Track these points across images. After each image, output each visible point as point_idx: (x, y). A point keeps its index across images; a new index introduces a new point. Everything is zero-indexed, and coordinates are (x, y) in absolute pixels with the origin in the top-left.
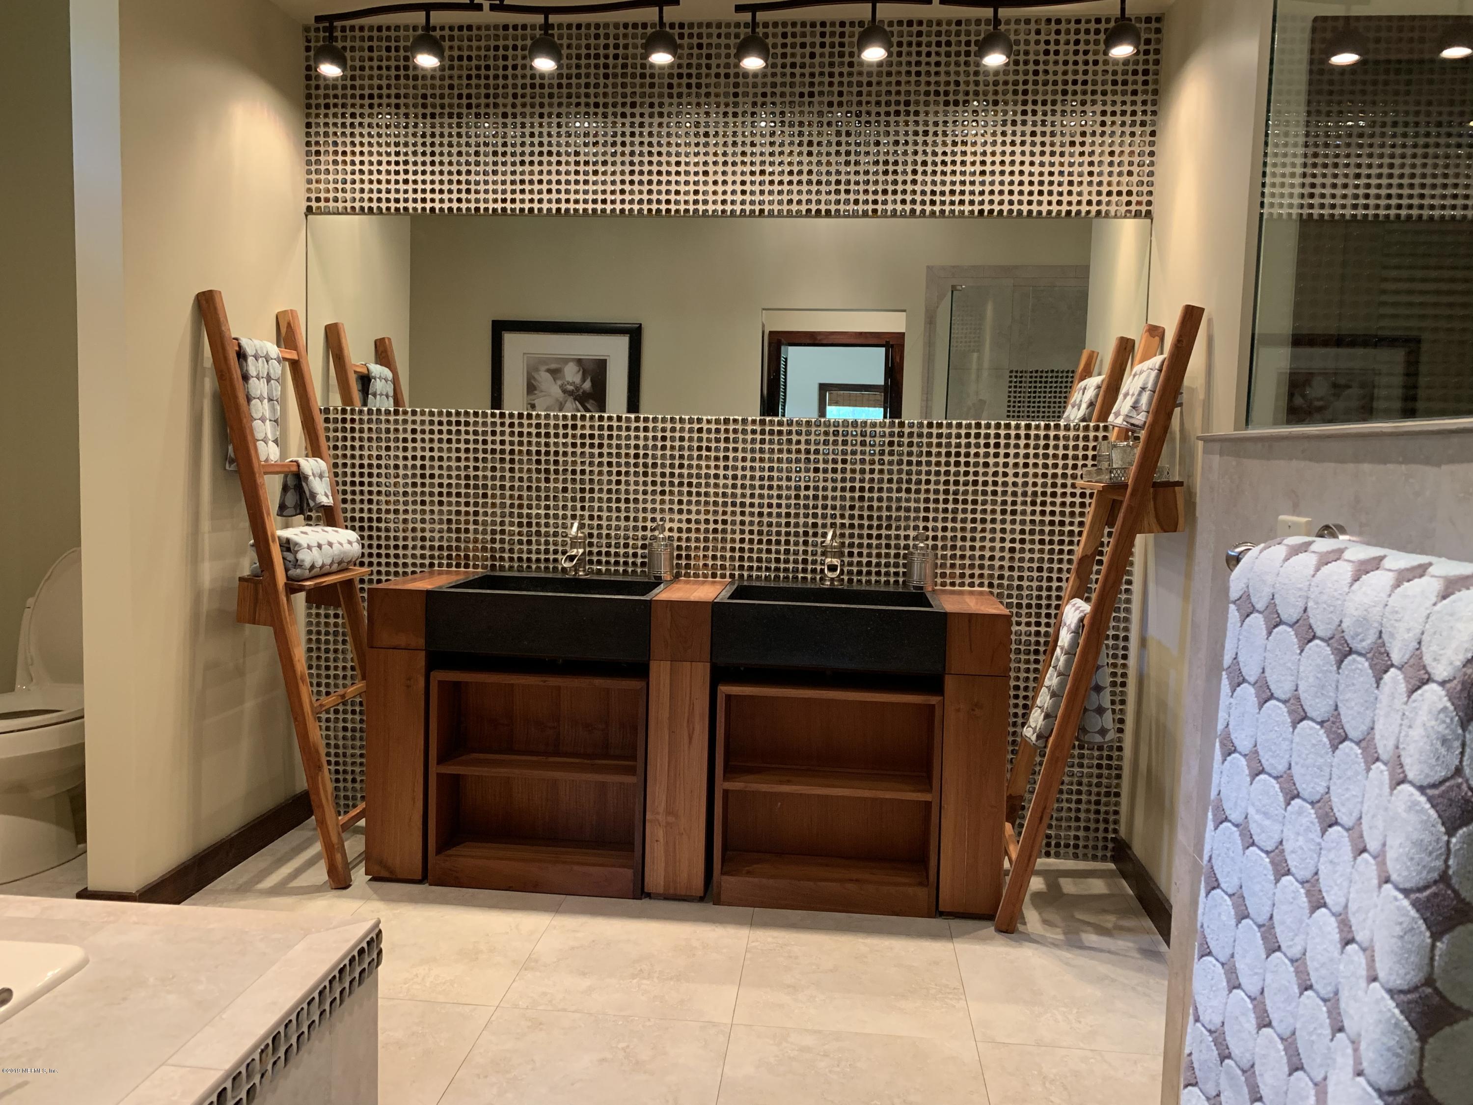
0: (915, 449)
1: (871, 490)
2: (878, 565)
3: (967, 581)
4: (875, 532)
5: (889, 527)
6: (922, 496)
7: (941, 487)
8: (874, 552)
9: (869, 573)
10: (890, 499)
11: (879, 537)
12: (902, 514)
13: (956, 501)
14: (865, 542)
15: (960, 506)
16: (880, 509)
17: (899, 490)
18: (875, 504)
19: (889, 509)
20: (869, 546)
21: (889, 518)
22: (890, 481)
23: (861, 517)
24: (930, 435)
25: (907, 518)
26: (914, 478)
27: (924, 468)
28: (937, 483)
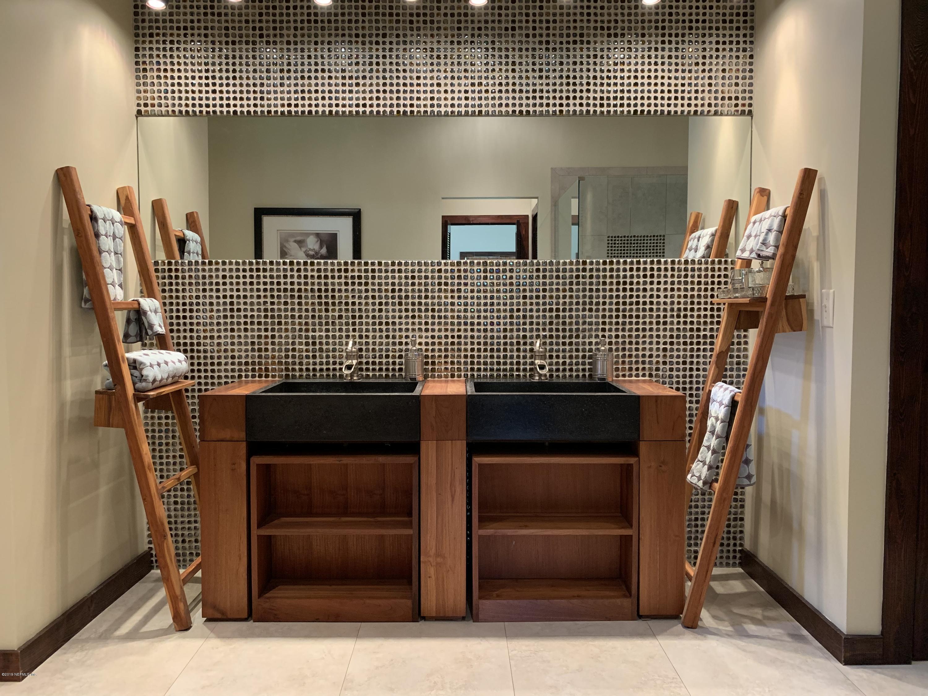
0: (594, 280)
1: (564, 310)
2: (571, 364)
3: (634, 373)
4: (567, 341)
5: (577, 337)
6: (601, 314)
7: (614, 307)
8: (568, 355)
9: (564, 370)
10: (578, 316)
11: (571, 344)
12: (587, 327)
13: (624, 316)
14: (561, 347)
15: (628, 320)
16: (571, 323)
17: (584, 310)
18: (568, 320)
19: (577, 323)
20: (564, 351)
21: (577, 330)
22: (578, 303)
23: (557, 330)
25: (590, 330)
26: (594, 300)
27: (601, 294)
28: (611, 304)
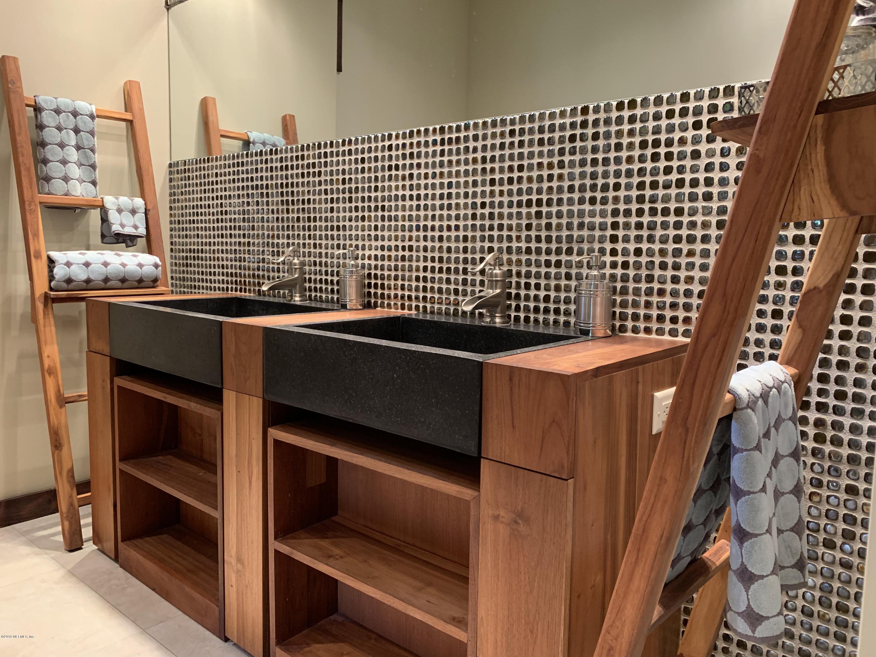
6: (610, 207)
7: (634, 193)
8: (553, 283)
9: (547, 311)
10: (570, 213)
11: (558, 264)
12: (585, 233)
13: (653, 212)
14: (543, 270)
15: (659, 219)
16: (559, 227)
17: (581, 201)
18: (554, 221)
19: (569, 226)
20: (547, 276)
21: (570, 238)
22: (571, 189)
23: (538, 239)
24: (619, 120)
25: (591, 239)
26: (600, 182)
27: (612, 168)
28: (629, 187)
